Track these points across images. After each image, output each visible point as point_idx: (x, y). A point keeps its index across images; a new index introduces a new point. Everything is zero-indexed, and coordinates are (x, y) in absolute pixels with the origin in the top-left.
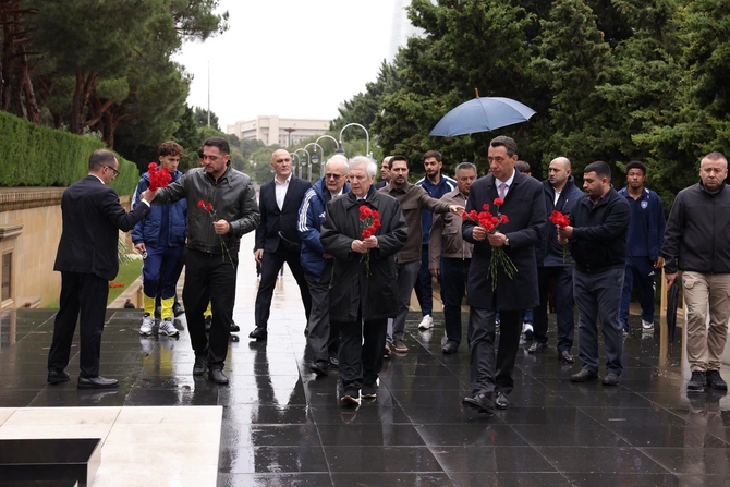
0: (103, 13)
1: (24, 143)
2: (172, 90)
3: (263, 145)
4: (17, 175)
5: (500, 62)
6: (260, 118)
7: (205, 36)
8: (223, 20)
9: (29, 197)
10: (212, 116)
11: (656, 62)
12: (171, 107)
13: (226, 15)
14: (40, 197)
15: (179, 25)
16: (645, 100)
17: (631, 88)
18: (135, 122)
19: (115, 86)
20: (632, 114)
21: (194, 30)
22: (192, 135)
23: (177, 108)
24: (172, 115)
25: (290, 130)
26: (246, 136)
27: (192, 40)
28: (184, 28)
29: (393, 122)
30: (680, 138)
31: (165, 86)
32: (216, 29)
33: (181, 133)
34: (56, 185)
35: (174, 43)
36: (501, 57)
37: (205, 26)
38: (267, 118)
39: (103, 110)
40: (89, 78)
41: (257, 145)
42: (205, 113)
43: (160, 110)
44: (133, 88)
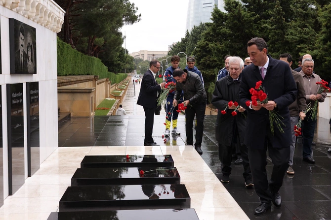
0: (104, 15)
1: (80, 60)
2: (119, 41)
3: (142, 60)
4: (78, 71)
5: (247, 31)
6: (141, 51)
7: (133, 23)
8: (139, 17)
9: (82, 79)
10: (126, 50)
11: (305, 29)
12: (117, 47)
13: (140, 15)
14: (85, 79)
15: (123, 19)
16: (302, 41)
17: (296, 37)
18: (104, 53)
19: (100, 41)
20: (297, 46)
21: (129, 20)
22: (123, 57)
23: (119, 48)
24: (117, 50)
25: (154, 55)
26: (136, 57)
27: (128, 24)
28: (126, 20)
29: (200, 51)
30: (317, 55)
31: (116, 40)
32: (136, 20)
33: (120, 56)
34: (88, 75)
35: (121, 25)
36: (247, 29)
37: (133, 19)
38: (143, 51)
39: (95, 49)
40: (93, 38)
41: (141, 60)
42: (124, 49)
43: (114, 48)
44: (105, 41)
